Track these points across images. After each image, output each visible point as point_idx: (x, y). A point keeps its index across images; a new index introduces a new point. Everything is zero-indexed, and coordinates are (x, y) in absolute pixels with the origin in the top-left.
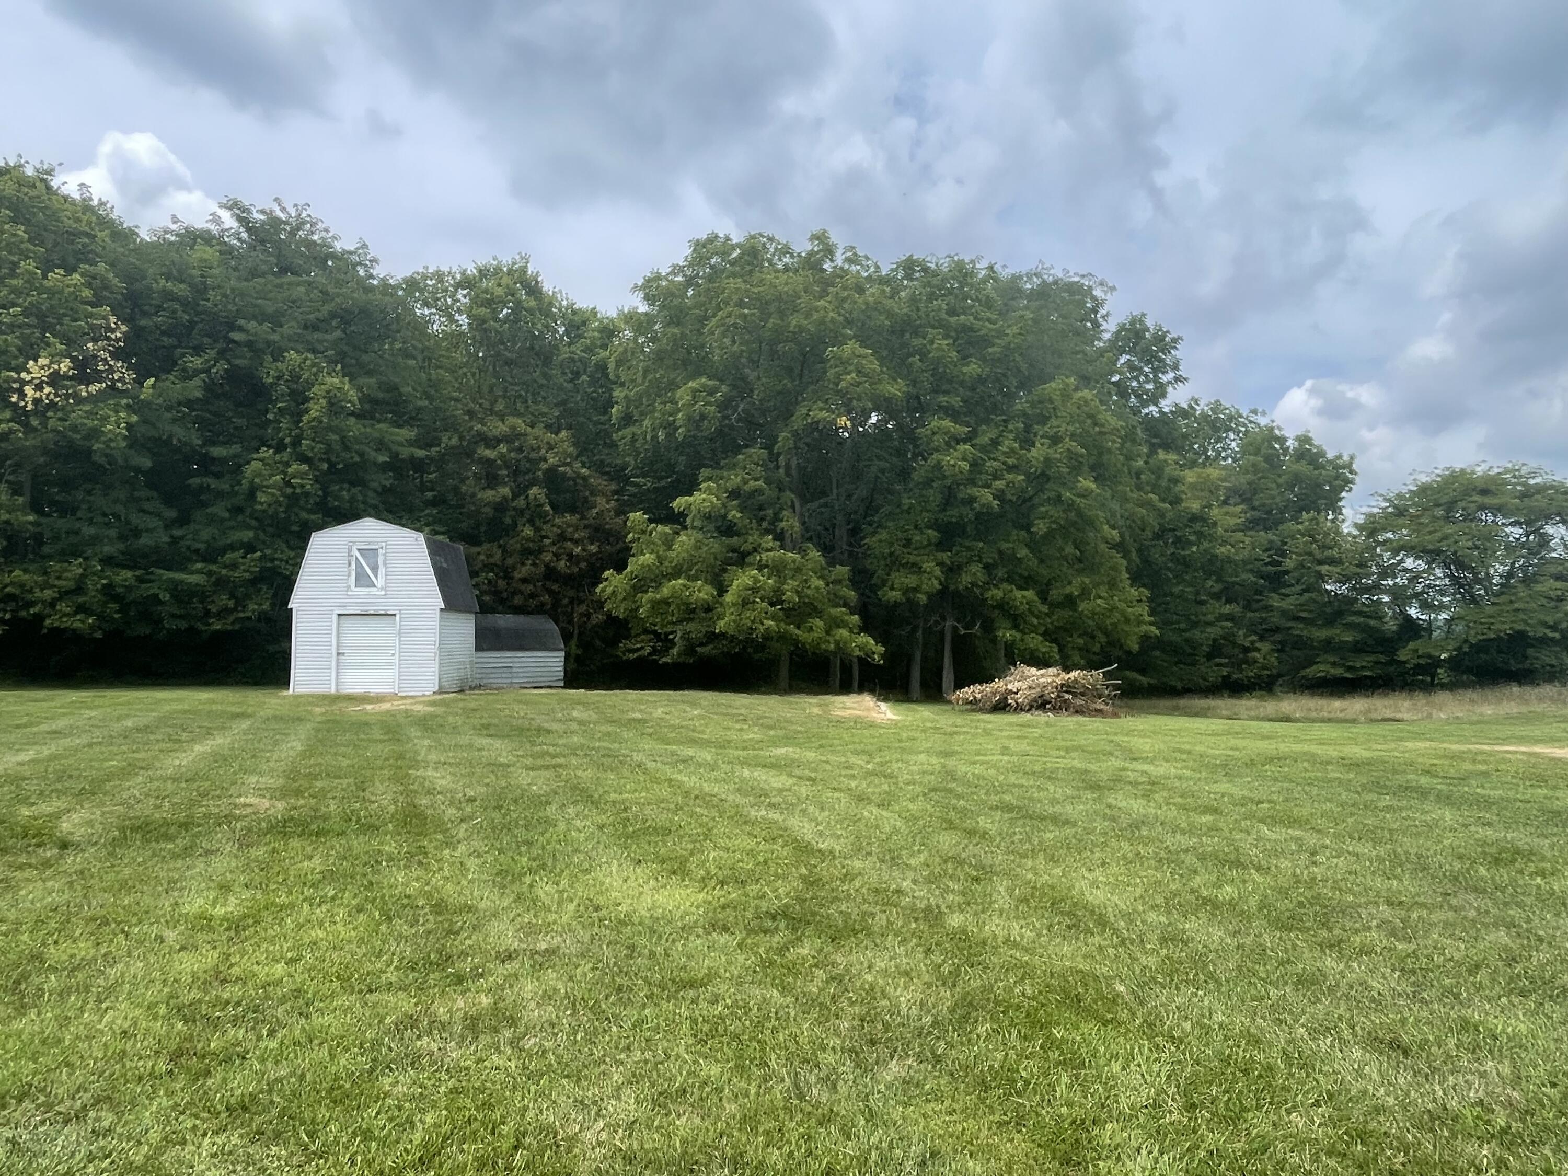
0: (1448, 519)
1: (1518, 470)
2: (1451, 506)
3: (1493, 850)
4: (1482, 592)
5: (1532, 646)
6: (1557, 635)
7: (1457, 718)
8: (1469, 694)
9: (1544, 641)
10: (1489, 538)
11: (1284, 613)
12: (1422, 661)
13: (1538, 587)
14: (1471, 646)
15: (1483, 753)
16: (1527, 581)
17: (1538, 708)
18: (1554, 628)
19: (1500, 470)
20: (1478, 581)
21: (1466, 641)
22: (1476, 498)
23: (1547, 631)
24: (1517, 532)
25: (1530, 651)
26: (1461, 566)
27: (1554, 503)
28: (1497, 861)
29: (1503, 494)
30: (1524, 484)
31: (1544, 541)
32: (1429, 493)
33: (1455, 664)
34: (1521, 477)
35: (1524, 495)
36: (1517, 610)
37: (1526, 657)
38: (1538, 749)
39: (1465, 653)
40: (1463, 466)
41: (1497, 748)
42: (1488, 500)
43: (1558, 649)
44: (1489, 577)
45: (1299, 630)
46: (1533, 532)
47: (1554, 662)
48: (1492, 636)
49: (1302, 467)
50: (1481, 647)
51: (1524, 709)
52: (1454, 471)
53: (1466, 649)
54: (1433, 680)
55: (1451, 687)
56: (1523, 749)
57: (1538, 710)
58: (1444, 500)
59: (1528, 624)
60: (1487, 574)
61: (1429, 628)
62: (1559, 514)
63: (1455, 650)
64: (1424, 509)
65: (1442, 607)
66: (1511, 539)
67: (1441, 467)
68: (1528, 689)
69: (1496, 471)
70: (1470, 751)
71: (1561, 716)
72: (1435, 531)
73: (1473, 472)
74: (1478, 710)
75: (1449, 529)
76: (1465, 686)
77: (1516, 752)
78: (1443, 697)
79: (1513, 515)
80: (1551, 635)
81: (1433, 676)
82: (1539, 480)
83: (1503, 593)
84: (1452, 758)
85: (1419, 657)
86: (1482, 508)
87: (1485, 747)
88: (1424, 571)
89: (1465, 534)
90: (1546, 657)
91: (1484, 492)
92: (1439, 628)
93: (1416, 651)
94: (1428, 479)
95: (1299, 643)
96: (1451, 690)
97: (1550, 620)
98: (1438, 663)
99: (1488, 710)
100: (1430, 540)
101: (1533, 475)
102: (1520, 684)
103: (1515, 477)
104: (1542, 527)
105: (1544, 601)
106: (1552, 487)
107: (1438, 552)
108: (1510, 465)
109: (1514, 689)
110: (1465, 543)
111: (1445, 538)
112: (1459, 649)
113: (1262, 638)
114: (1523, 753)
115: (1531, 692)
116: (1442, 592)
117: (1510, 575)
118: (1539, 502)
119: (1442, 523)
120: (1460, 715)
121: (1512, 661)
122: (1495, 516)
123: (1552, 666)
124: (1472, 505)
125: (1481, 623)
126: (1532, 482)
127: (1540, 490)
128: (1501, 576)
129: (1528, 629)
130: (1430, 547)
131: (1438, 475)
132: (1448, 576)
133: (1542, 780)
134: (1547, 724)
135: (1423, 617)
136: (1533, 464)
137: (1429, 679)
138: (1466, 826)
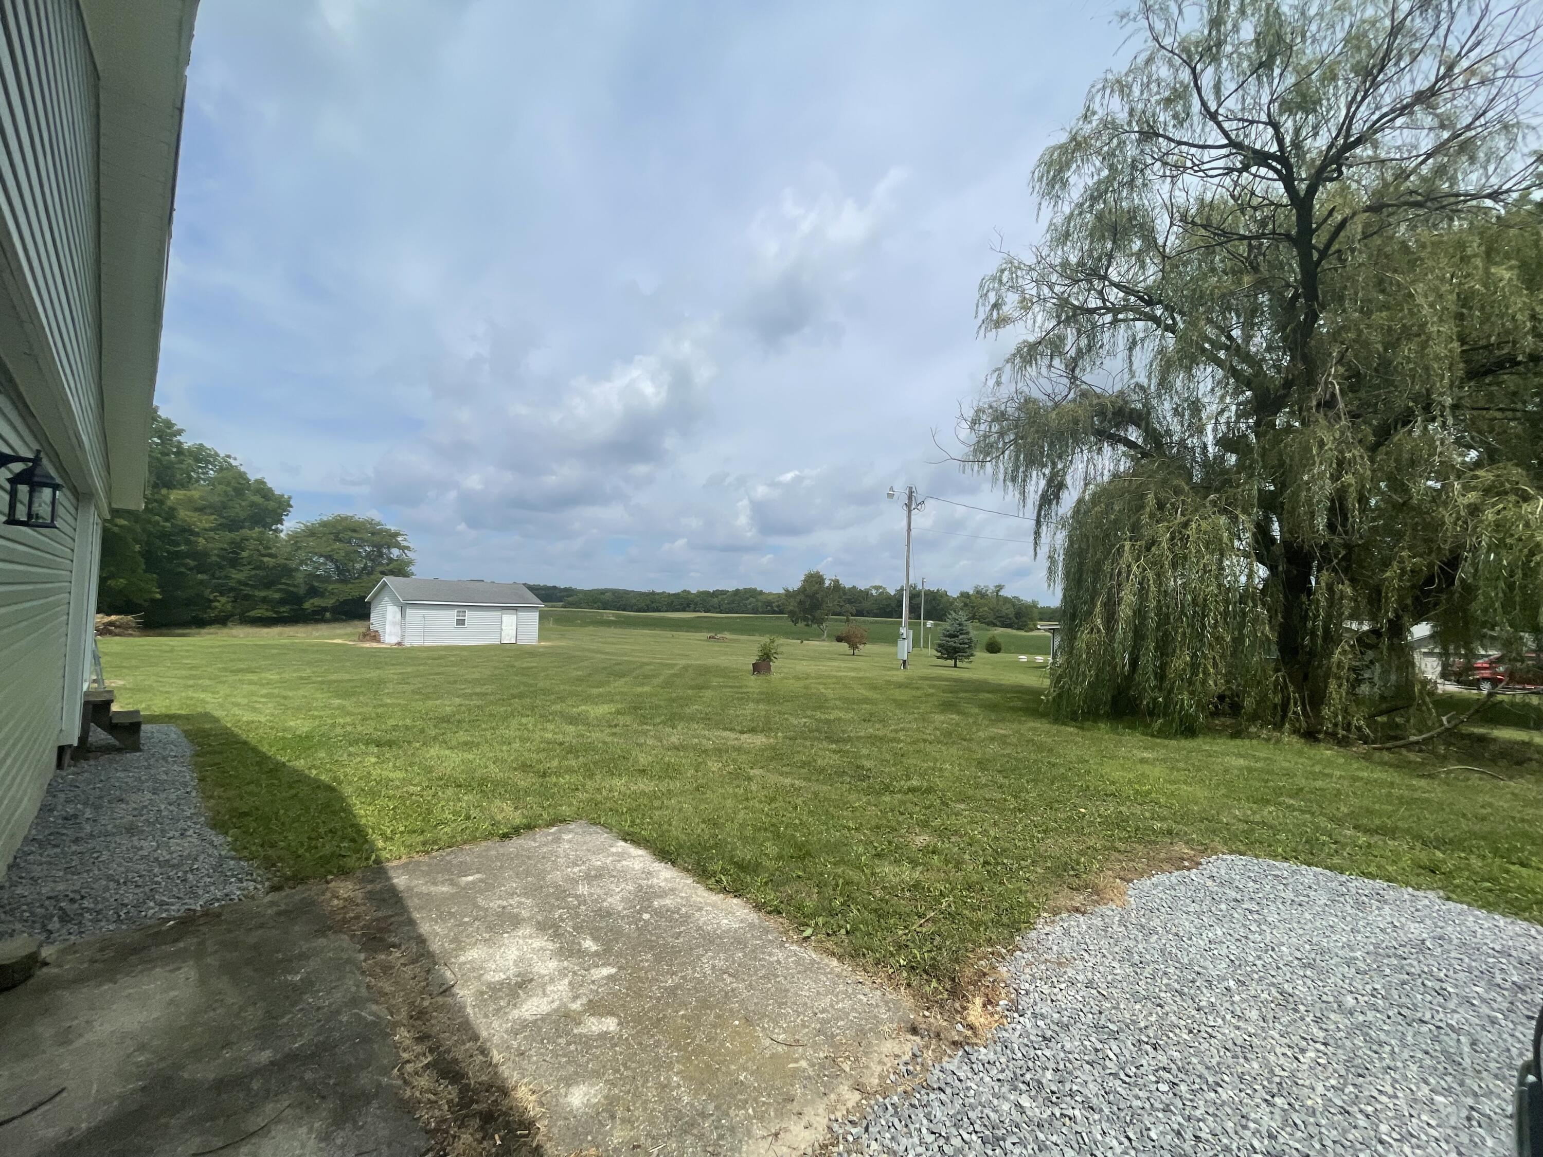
0: (336, 541)
2: (338, 534)
11: (240, 582)
12: (316, 609)
14: (340, 602)
20: (348, 571)
21: (338, 600)
27: (386, 539)
29: (364, 531)
31: (380, 555)
35: (373, 533)
42: (355, 535)
44: (353, 570)
45: (247, 591)
46: (376, 551)
49: (258, 499)
53: (338, 604)
58: (335, 531)
62: (387, 544)
72: (330, 545)
79: (368, 542)
85: (315, 606)
93: (314, 603)
95: (247, 597)
98: (325, 609)
104: (380, 549)
111: (333, 550)
112: (334, 604)
113: (222, 594)
118: (380, 537)
119: (332, 542)
124: (347, 536)
128: (359, 570)
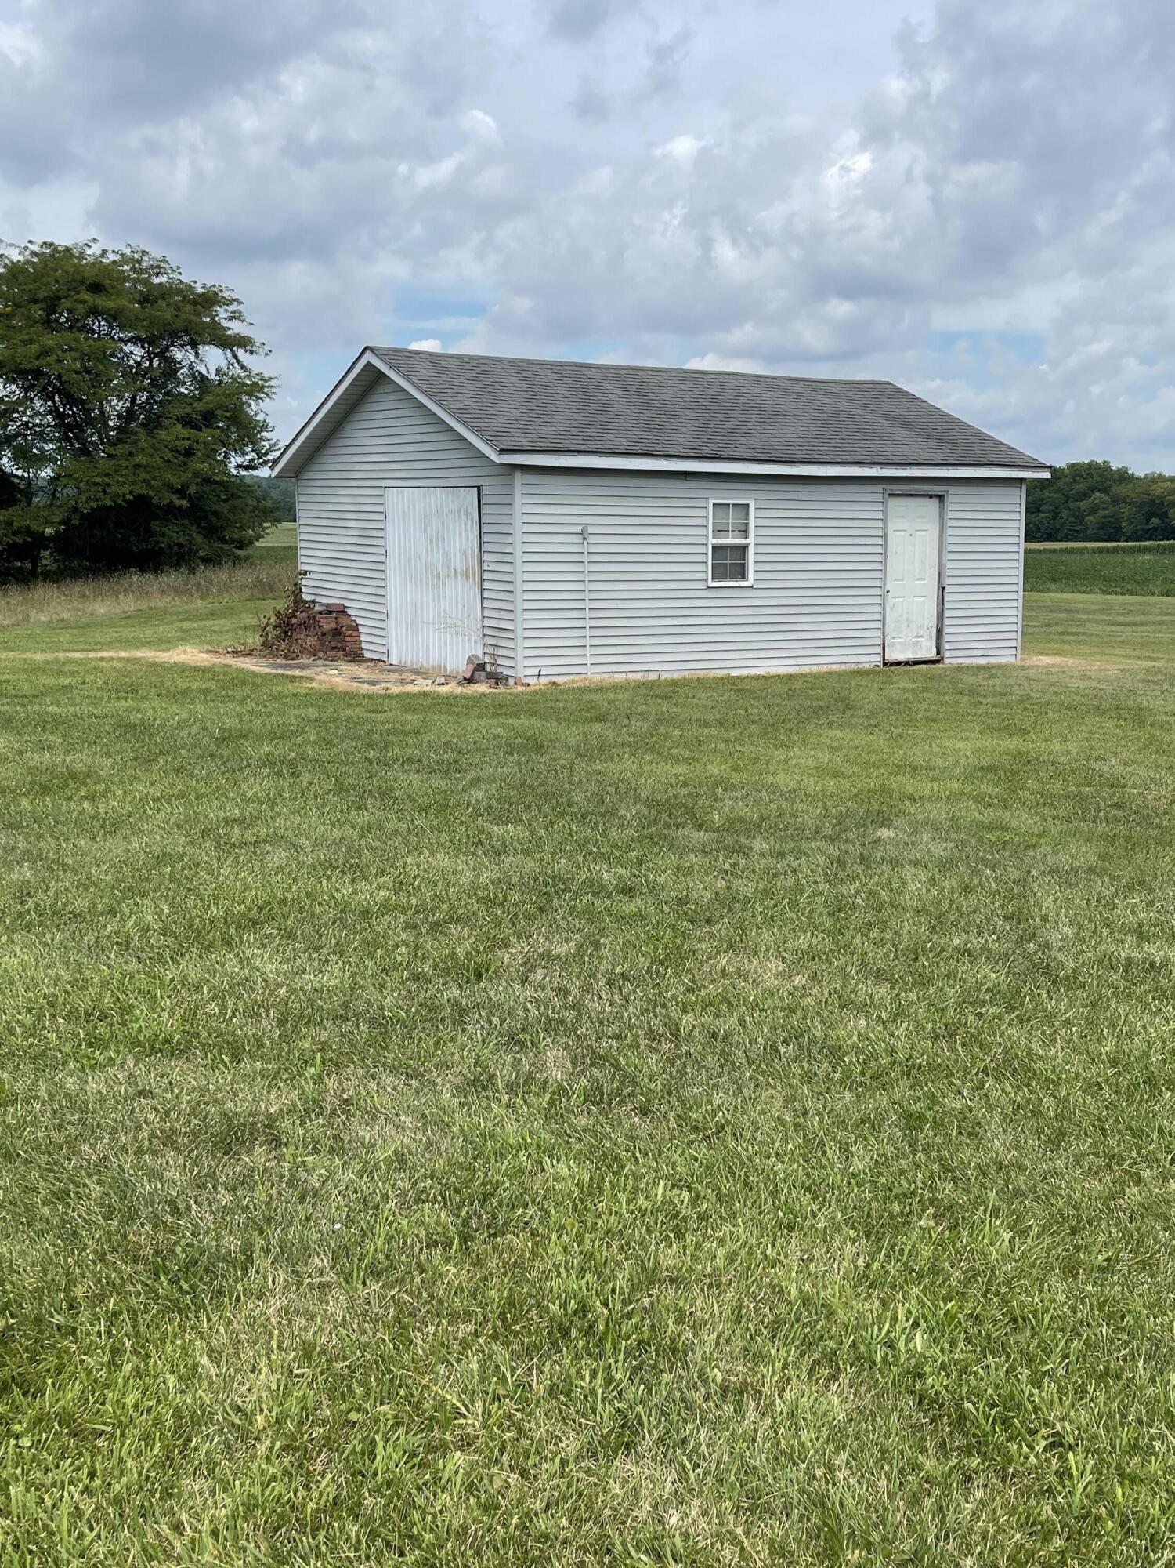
0: (49, 324)
1: (139, 261)
2: (52, 305)
3: (43, 779)
4: (95, 438)
5: (156, 518)
6: (185, 503)
7: (63, 620)
8: (79, 587)
9: (171, 511)
10: (102, 358)
12: (19, 540)
13: (163, 434)
14: (83, 516)
15: (72, 661)
16: (153, 424)
17: (160, 602)
18: (181, 493)
19: (117, 258)
20: (91, 422)
21: (75, 510)
22: (86, 296)
23: (174, 497)
24: (137, 352)
25: (156, 525)
26: (69, 399)
27: (183, 316)
28: (46, 789)
29: (119, 293)
30: (147, 283)
31: (171, 369)
32: (22, 279)
33: (63, 543)
34: (142, 271)
35: (146, 299)
36: (137, 466)
37: (150, 533)
38: (138, 654)
39: (75, 526)
40: (69, 244)
41: (91, 655)
42: (101, 302)
43: (186, 522)
44: (103, 417)
46: (156, 355)
47: (182, 540)
48: (109, 503)
50: (97, 517)
51: (144, 605)
52: (55, 250)
53: (76, 522)
54: (35, 567)
55: (55, 577)
56: (123, 654)
57: (160, 605)
58: (42, 294)
59: (152, 487)
60: (102, 412)
61: (28, 489)
62: (186, 332)
63: (60, 523)
64: (17, 306)
65: (43, 459)
66: (132, 362)
67: (40, 242)
68: (149, 576)
69: (111, 257)
70: (57, 660)
71: (186, 611)
72: (31, 342)
73: (82, 255)
74: (89, 609)
75: (50, 340)
76: (75, 575)
77: (112, 659)
78: (43, 591)
79: (132, 327)
80: (178, 503)
81: (36, 560)
82: (163, 279)
83: (120, 441)
84: (33, 670)
85: (14, 534)
86: (94, 312)
87: (78, 655)
88: (19, 402)
89: (71, 349)
90: (172, 534)
91: (96, 288)
92: (42, 489)
93: (10, 523)
94: (21, 258)
96: (56, 581)
97: (176, 481)
98: (40, 541)
99: (101, 608)
100: (25, 354)
101: (158, 270)
102: (143, 570)
103: (133, 270)
104: (167, 348)
105: (169, 455)
106: (179, 292)
107: (38, 374)
108: (128, 251)
109: (135, 578)
110: (71, 363)
111: (44, 352)
112: (66, 522)
114: (121, 659)
115: (154, 583)
116: (42, 436)
117: (130, 415)
118: (164, 311)
119: (39, 328)
120: (66, 616)
121: (133, 539)
122: (111, 327)
123: (180, 545)
124: (80, 306)
125: (95, 484)
126: (156, 280)
127: (166, 293)
128: (119, 416)
129: (152, 494)
130: (25, 366)
131: (34, 253)
132: (50, 412)
133: (133, 691)
134: (168, 624)
135: (20, 473)
136: (156, 253)
137: (29, 566)
138: (20, 753)
